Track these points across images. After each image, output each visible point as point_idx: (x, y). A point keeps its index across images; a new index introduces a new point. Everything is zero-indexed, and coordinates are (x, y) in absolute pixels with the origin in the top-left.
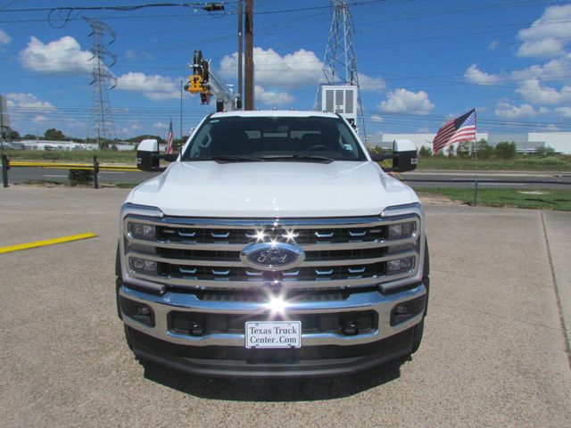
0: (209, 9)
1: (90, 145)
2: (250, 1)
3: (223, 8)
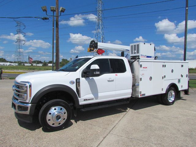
0: (43, 19)
1: (14, 64)
2: (58, 17)
3: (48, 19)
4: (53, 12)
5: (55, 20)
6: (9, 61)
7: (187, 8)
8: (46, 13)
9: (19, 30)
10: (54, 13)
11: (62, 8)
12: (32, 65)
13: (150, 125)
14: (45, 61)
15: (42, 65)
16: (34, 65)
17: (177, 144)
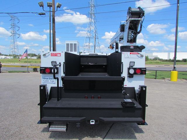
0: (40, 14)
1: (10, 57)
2: (54, 12)
3: (45, 14)
4: (50, 7)
5: (52, 15)
6: (4, 54)
7: (178, 5)
8: (43, 8)
9: (13, 24)
10: (50, 9)
11: (59, 4)
12: (27, 58)
13: (149, 114)
14: (39, 54)
15: (37, 58)
16: (29, 57)
17: (176, 132)
